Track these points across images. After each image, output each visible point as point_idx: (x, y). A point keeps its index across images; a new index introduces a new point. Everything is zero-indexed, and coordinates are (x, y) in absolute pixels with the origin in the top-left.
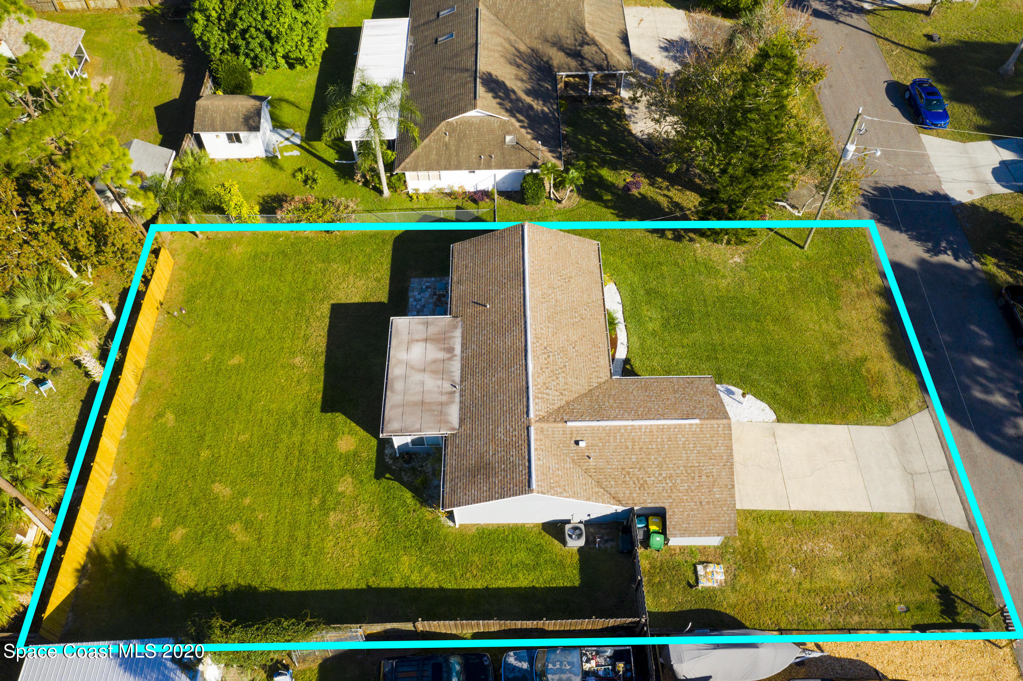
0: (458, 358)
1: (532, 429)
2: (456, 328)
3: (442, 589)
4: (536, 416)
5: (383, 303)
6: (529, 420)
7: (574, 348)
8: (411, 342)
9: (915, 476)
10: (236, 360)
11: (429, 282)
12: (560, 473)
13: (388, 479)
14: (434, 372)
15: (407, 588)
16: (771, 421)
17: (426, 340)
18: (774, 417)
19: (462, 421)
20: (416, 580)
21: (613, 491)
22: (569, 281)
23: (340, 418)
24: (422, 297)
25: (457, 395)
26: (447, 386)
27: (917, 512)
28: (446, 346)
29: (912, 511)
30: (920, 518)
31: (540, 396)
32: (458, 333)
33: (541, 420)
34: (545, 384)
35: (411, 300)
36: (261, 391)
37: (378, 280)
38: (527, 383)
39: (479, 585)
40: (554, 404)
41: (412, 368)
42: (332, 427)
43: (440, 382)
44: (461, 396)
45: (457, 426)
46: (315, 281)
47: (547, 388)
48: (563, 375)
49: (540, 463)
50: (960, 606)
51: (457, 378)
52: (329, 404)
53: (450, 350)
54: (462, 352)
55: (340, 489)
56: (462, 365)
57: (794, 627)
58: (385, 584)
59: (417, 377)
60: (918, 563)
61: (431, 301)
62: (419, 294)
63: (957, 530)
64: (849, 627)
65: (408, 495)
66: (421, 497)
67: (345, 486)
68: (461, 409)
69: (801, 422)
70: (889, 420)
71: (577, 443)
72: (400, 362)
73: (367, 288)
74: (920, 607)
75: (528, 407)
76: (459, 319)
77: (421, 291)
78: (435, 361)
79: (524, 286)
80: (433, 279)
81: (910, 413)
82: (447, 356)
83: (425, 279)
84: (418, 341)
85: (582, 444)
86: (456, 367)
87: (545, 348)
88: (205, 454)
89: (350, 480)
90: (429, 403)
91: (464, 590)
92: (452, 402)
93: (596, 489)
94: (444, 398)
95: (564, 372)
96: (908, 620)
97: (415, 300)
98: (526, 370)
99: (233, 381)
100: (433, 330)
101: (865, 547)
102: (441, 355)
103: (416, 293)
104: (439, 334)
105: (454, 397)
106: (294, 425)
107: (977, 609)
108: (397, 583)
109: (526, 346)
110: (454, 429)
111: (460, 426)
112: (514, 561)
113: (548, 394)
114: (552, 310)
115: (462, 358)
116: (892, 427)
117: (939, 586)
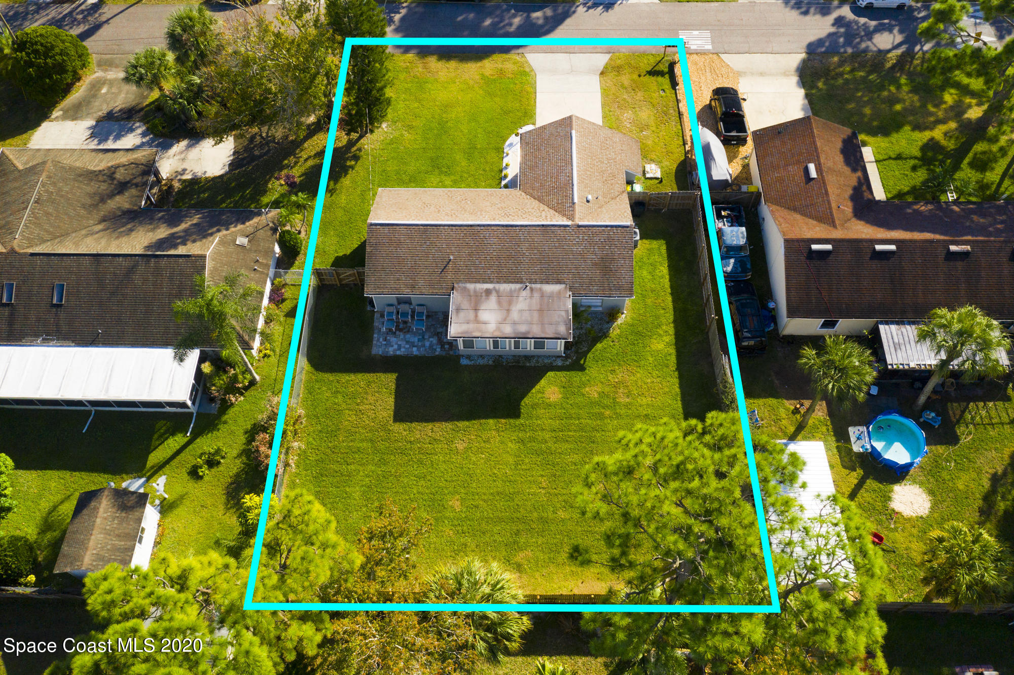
0: (497, 286)
1: (581, 223)
2: (465, 288)
3: (675, 322)
4: (568, 222)
5: (397, 379)
6: (572, 225)
7: (497, 204)
8: (477, 320)
9: (573, 70)
10: (455, 503)
11: (378, 340)
13: (585, 361)
14: (510, 303)
15: (676, 344)
17: (476, 310)
18: (531, 126)
19: (559, 282)
20: (670, 338)
21: (617, 193)
23: (526, 401)
24: (396, 344)
25: (533, 286)
26: (524, 294)
27: (598, 74)
28: (484, 294)
29: (598, 77)
30: (602, 73)
31: (549, 220)
32: (471, 286)
33: (571, 218)
34: (537, 217)
35: (398, 353)
36: (494, 474)
37: (369, 384)
38: (538, 226)
39: (670, 299)
40: (554, 214)
41: (505, 320)
42: (534, 406)
43: (521, 299)
44: (535, 282)
45: (563, 286)
46: (362, 441)
47: (540, 216)
48: (525, 209)
50: (658, 68)
51: (518, 286)
52: (512, 411)
53: (488, 292)
54: (492, 282)
55: (596, 396)
56: (505, 282)
57: (681, 138)
58: (673, 359)
59: (515, 315)
60: (633, 80)
61: (402, 337)
62: (392, 346)
63: (611, 59)
64: (677, 115)
65: (599, 346)
66: (602, 336)
67: (593, 392)
68: (548, 283)
69: (535, 114)
70: (533, 73)
71: (588, 201)
72: (498, 329)
73: (378, 392)
74: (661, 85)
75: (560, 226)
76: (456, 285)
77: (389, 344)
78: (499, 303)
79: (440, 225)
80: (375, 336)
81: (527, 62)
82: (494, 294)
83: (374, 342)
84: (476, 316)
85: (590, 197)
86: (505, 287)
87: (503, 216)
88: (561, 514)
89: (587, 389)
90: (541, 305)
91: (674, 308)
92: (540, 289)
94: (536, 295)
95: (522, 209)
96: (670, 91)
97: (399, 349)
98: (526, 226)
99: (481, 503)
100: (465, 304)
101: (624, 100)
102: (493, 298)
103: (391, 349)
104: (470, 300)
105: (536, 289)
106: (532, 439)
107: (660, 62)
108: (672, 350)
109: (503, 226)
110: (566, 288)
111: (564, 283)
112: (649, 277)
113: (546, 216)
114: (463, 212)
115: (498, 282)
116: (537, 73)
117: (645, 75)
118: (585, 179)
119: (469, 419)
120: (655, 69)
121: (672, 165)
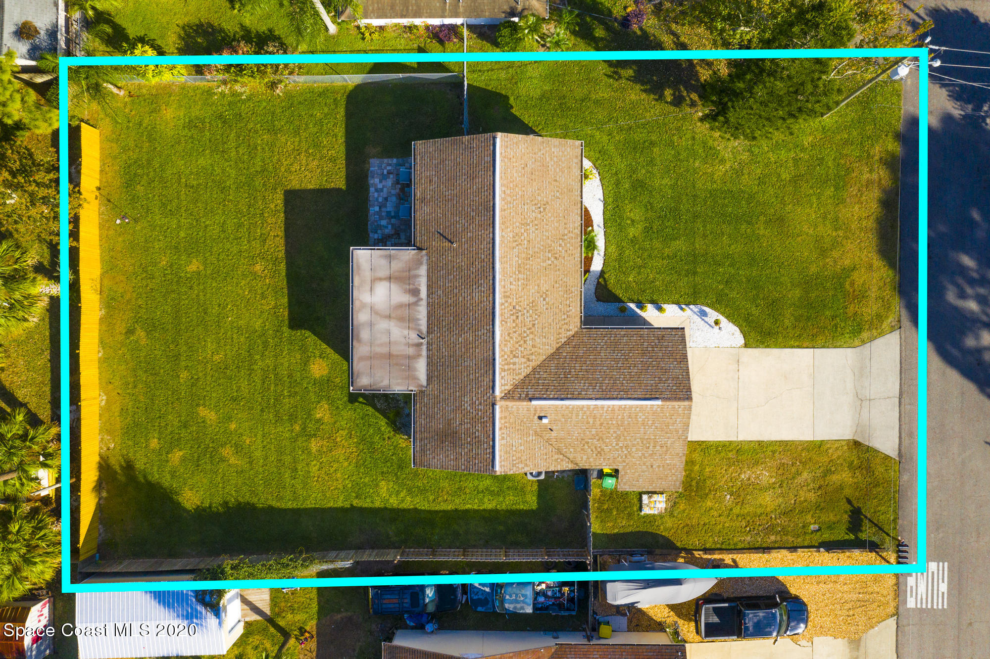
0: (424, 303)
1: (497, 408)
2: (421, 264)
3: (416, 510)
4: (501, 392)
5: (339, 190)
6: (495, 397)
7: (544, 299)
8: (375, 280)
9: (864, 402)
10: (194, 266)
11: (390, 165)
12: (522, 448)
13: (362, 404)
14: (401, 319)
15: (386, 508)
16: (739, 345)
17: (390, 279)
18: (742, 341)
19: (429, 379)
20: (394, 502)
21: (571, 456)
22: (544, 209)
23: (311, 339)
24: (384, 187)
25: (424, 347)
26: (413, 337)
27: (855, 438)
28: (411, 287)
29: (850, 437)
30: (857, 444)
31: (506, 367)
32: (423, 271)
33: (508, 396)
34: (512, 352)
35: (372, 189)
36: (227, 305)
37: (333, 160)
38: (494, 354)
39: (450, 507)
40: (520, 374)
41: (377, 313)
42: (303, 349)
43: (406, 332)
44: (428, 350)
45: (424, 383)
46: (263, 160)
47: (515, 356)
48: (531, 336)
49: (504, 442)
50: (866, 525)
51: (424, 328)
52: (296, 323)
53: (415, 292)
54: (428, 296)
55: (318, 416)
56: (428, 313)
57: (718, 546)
58: (366, 504)
59: (383, 325)
60: (841, 488)
61: (393, 192)
62: (381, 182)
63: (887, 457)
64: (764, 545)
67: (322, 412)
68: (428, 364)
69: (768, 347)
70: (857, 342)
71: (540, 418)
72: (364, 306)
73: (322, 171)
74: (831, 527)
75: (494, 381)
76: (424, 252)
77: (383, 178)
78: (401, 306)
79: (494, 227)
80: (395, 161)
81: (881, 334)
82: (413, 300)
83: (386, 161)
84: (380, 279)
85: (545, 421)
86: (422, 312)
87: (514, 308)
88: (184, 375)
89: (326, 406)
90: (397, 356)
91: (437, 512)
92: (419, 356)
93: (556, 457)
94: (411, 351)
95: (532, 333)
96: (817, 538)
97: (376, 190)
98: (493, 338)
99: (196, 292)
100: (396, 265)
101: (798, 473)
102: (406, 299)
103: (377, 180)
104: (403, 271)
105: (421, 350)
106: (266, 344)
107: (880, 529)
108: (378, 504)
109: (494, 308)
110: (422, 386)
111: (428, 384)
112: (481, 487)
113: (514, 364)
114: (524, 255)
115: (428, 303)
116: (858, 349)
117: (853, 506)
118: (577, 415)
119: (288, 275)
120: (866, 521)
121: (667, 529)
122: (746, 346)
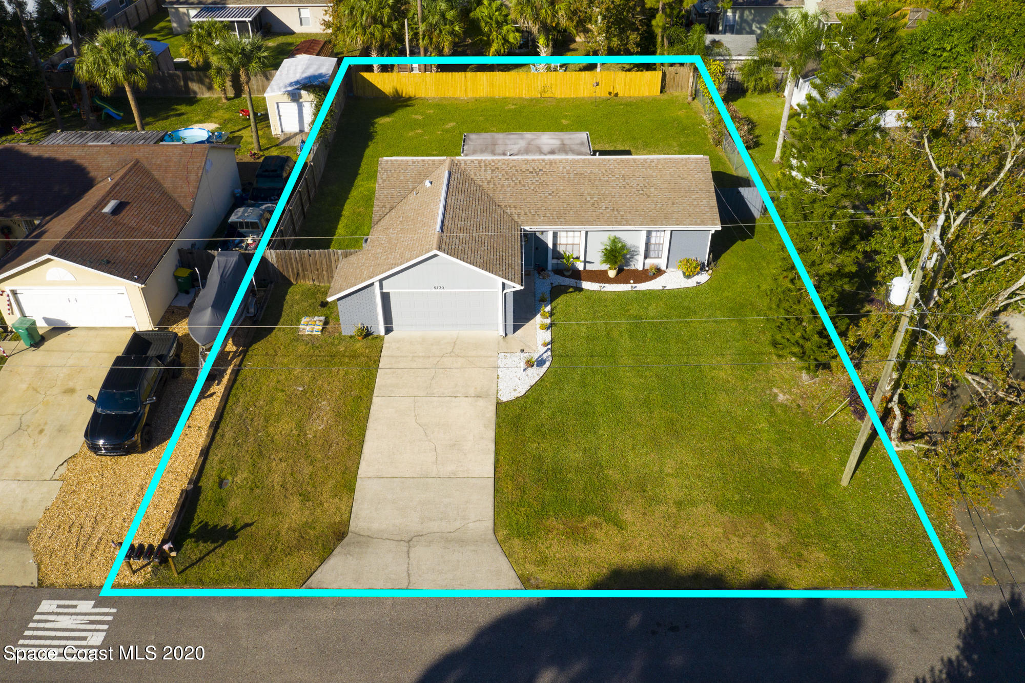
4: (459, 161)
6: (454, 156)
7: (550, 194)
9: (406, 544)
12: (402, 178)
16: (499, 396)
17: (563, 144)
18: (505, 398)
22: (642, 194)
27: (350, 534)
29: (351, 528)
31: (483, 164)
34: (498, 169)
40: (475, 175)
41: (532, 140)
47: (493, 171)
48: (513, 184)
49: (410, 163)
59: (522, 142)
71: (430, 182)
72: (539, 136)
74: (221, 502)
78: (539, 148)
81: (514, 563)
84: (562, 141)
85: (428, 185)
86: (532, 156)
87: (541, 170)
93: (388, 206)
95: (516, 184)
96: (208, 483)
102: (547, 150)
113: (486, 171)
114: (593, 177)
116: (492, 536)
117: (240, 530)
120: (212, 546)
122: (499, 404)
